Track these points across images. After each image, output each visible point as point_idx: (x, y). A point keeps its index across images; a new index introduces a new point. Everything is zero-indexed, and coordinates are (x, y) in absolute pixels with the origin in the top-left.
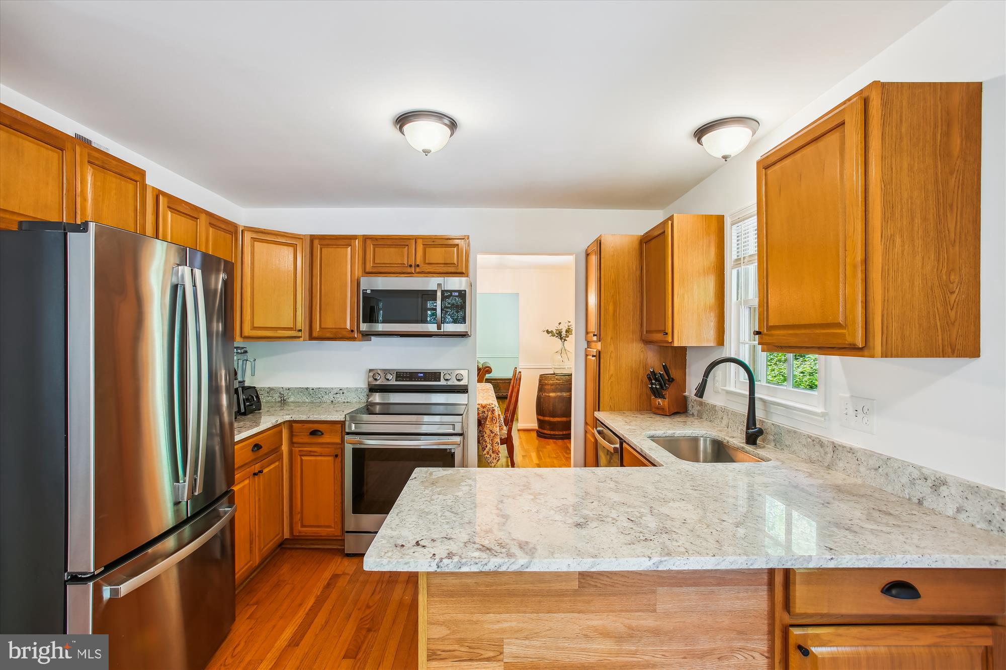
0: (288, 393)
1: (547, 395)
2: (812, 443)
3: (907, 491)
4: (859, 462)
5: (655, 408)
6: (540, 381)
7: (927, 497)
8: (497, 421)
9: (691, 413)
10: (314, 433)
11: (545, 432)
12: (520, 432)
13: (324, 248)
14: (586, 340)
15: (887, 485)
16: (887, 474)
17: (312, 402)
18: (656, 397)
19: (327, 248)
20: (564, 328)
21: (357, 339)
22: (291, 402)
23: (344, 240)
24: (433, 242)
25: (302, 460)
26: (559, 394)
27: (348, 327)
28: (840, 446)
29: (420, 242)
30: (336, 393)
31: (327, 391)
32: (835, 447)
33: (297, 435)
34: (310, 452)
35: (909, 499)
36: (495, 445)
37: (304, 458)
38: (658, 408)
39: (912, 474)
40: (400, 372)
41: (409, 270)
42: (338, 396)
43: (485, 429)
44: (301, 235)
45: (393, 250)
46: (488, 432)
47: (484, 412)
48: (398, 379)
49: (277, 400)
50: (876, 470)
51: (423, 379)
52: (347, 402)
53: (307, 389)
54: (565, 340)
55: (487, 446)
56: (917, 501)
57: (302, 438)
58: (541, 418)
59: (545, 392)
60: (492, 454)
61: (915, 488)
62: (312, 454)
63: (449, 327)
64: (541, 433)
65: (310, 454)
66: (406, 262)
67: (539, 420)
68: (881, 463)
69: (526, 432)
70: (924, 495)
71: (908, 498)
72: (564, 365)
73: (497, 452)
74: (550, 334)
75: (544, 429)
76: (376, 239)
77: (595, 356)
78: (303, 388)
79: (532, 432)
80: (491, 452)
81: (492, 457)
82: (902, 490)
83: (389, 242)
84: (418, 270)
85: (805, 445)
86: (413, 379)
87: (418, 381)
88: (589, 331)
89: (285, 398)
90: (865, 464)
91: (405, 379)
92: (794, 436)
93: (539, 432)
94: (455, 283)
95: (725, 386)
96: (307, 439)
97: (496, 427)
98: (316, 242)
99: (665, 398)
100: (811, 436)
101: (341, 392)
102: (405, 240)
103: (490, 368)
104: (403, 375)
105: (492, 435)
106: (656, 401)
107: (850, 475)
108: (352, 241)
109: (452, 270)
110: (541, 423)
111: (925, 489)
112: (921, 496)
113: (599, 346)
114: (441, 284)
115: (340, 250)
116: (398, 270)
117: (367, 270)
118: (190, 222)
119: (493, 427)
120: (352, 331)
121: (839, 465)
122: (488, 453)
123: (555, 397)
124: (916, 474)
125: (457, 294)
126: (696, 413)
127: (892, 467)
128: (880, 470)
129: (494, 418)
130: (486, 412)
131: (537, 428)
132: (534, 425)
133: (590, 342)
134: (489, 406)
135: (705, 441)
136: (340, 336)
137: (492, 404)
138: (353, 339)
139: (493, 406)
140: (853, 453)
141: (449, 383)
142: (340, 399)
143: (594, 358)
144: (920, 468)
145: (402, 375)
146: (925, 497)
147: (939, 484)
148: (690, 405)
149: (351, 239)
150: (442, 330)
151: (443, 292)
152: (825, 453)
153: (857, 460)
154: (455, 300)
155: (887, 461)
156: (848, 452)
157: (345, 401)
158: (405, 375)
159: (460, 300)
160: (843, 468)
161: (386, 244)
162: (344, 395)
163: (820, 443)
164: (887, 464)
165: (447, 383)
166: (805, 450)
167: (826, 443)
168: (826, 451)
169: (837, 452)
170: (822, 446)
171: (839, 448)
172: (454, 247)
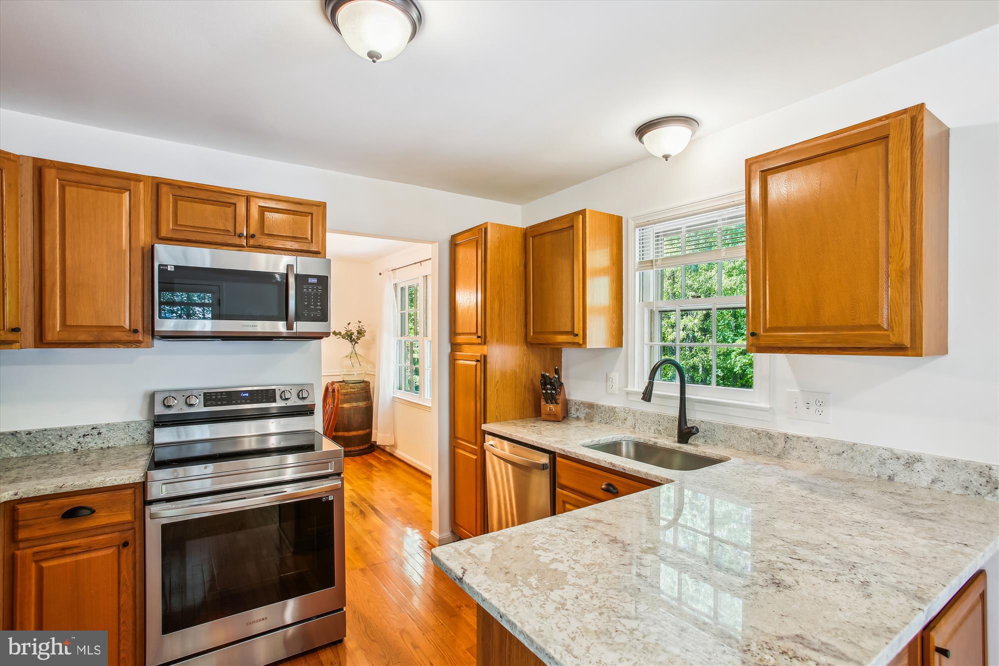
2: (757, 436)
3: (875, 470)
4: (817, 450)
5: (546, 414)
7: (899, 473)
9: (575, 416)
10: (72, 514)
13: (69, 186)
15: (852, 467)
16: (852, 458)
18: (547, 403)
19: (77, 187)
20: (354, 329)
23: (114, 180)
24: (275, 204)
25: (41, 569)
26: (355, 404)
27: (124, 324)
28: (793, 436)
29: (253, 201)
30: (84, 435)
31: (63, 434)
32: (787, 438)
35: (878, 477)
37: (43, 564)
38: (549, 415)
39: (883, 455)
40: (212, 393)
41: (237, 241)
42: (88, 439)
48: (209, 403)
50: (839, 454)
51: (247, 401)
52: (110, 448)
54: (356, 343)
56: (887, 478)
57: (39, 530)
61: (885, 466)
62: (67, 552)
63: (301, 327)
65: (60, 553)
66: (231, 228)
68: (845, 448)
70: (895, 472)
71: (876, 475)
72: (354, 371)
74: (338, 336)
76: (180, 187)
77: (479, 361)
82: (871, 470)
83: (203, 195)
84: (252, 242)
85: (747, 439)
86: (232, 402)
88: (460, 332)
90: (826, 450)
92: (733, 431)
95: (627, 387)
96: (53, 529)
98: (52, 173)
99: (558, 404)
100: (756, 430)
101: (95, 432)
102: (230, 196)
104: (216, 397)
106: (547, 407)
107: (807, 462)
108: (132, 183)
109: (304, 247)
111: (896, 467)
112: (892, 473)
113: (484, 349)
114: (293, 265)
116: (220, 239)
117: (163, 234)
120: (135, 331)
121: (792, 454)
123: (350, 409)
124: (886, 455)
125: (315, 281)
126: (582, 416)
127: (859, 451)
128: (844, 455)
133: (460, 345)
135: (627, 444)
136: (109, 339)
140: (811, 442)
141: (289, 403)
143: (477, 363)
144: (891, 451)
145: (214, 397)
146: (896, 473)
147: (912, 462)
148: (573, 409)
149: (129, 180)
150: (294, 330)
151: (297, 276)
152: (775, 444)
153: (816, 448)
154: (313, 289)
155: (853, 447)
156: (804, 441)
157: (105, 446)
158: (219, 397)
159: (320, 289)
160: (797, 457)
161: (196, 197)
162: (103, 435)
163: (770, 436)
164: (853, 449)
165: (286, 404)
166: (748, 444)
167: (776, 435)
168: (775, 442)
169: (790, 442)
170: (770, 438)
171: (794, 439)
172: (307, 216)
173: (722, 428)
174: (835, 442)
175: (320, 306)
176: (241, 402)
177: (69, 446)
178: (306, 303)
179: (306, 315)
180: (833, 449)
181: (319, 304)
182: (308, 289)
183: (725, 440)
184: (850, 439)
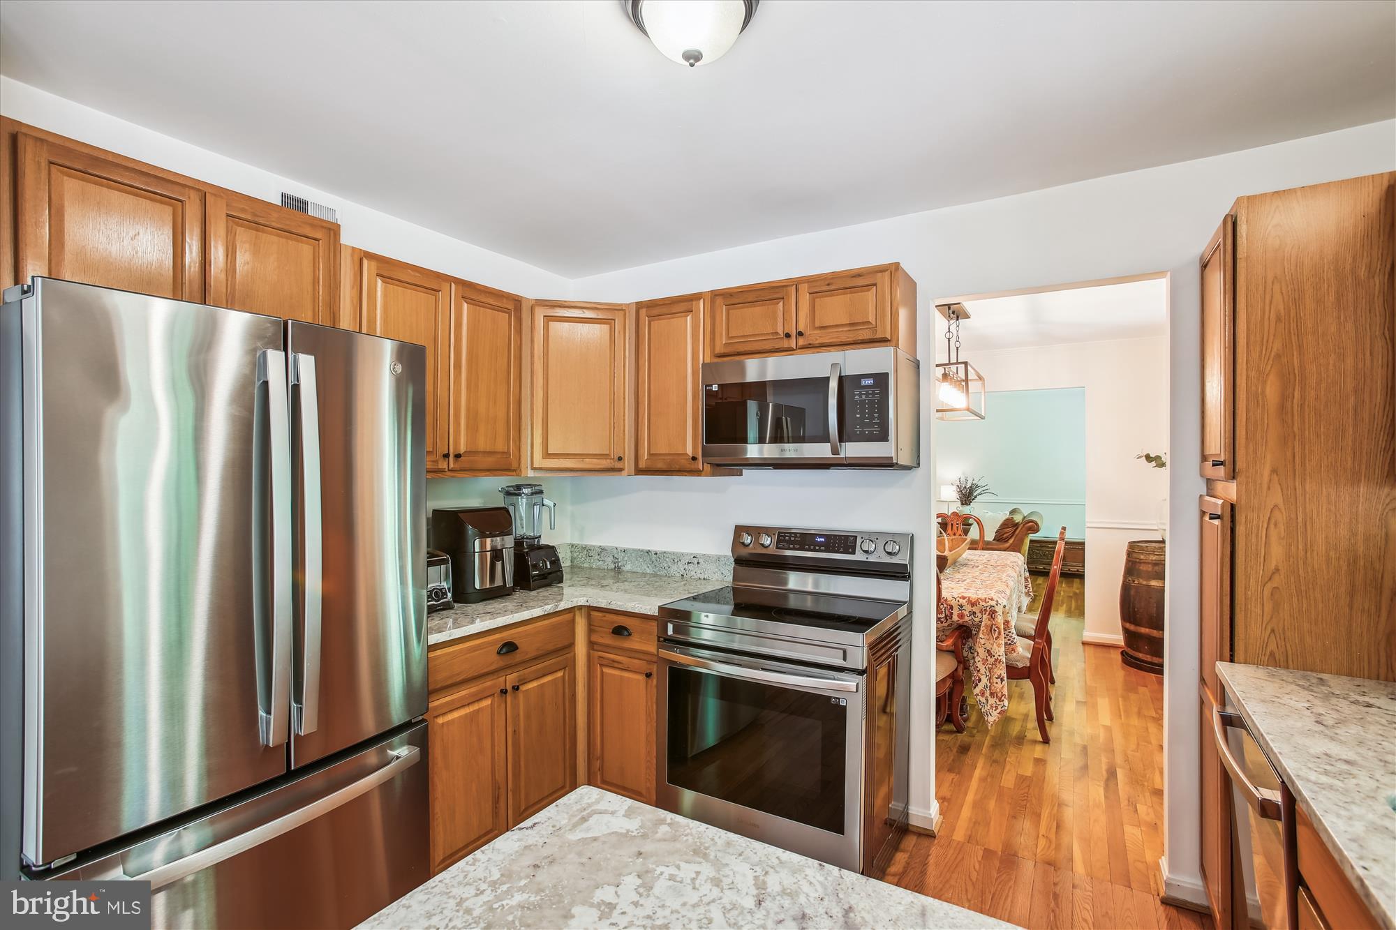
0: (624, 557)
1: (1145, 583)
6: (1129, 554)
8: (999, 633)
10: (619, 631)
11: (1141, 656)
12: (1087, 648)
13: (654, 320)
14: (1202, 476)
17: (655, 575)
19: (658, 320)
21: (703, 473)
22: (628, 572)
23: (680, 305)
24: (828, 285)
25: (602, 673)
27: (689, 451)
29: (804, 288)
30: (689, 563)
31: (676, 558)
33: (597, 632)
34: (614, 661)
36: (995, 680)
37: (606, 670)
40: (785, 533)
41: (786, 343)
42: (691, 567)
43: (977, 645)
44: (622, 305)
45: (758, 310)
46: (981, 651)
47: (974, 613)
48: (781, 545)
49: (610, 567)
51: (823, 548)
52: (704, 579)
53: (648, 552)
55: (980, 680)
57: (602, 637)
58: (1132, 627)
59: (1139, 576)
60: (989, 698)
62: (616, 665)
63: (853, 450)
64: (1131, 657)
65: (612, 664)
66: (780, 330)
67: (1126, 631)
69: (1099, 650)
73: (999, 695)
74: (1154, 464)
75: (1138, 650)
76: (732, 294)
77: (1218, 517)
78: (642, 551)
79: (1112, 651)
80: (987, 693)
81: (990, 703)
83: (752, 296)
84: (801, 342)
86: (807, 547)
87: (814, 550)
88: (1207, 452)
89: (620, 564)
91: (791, 546)
93: (1127, 653)
94: (861, 362)
96: (608, 640)
97: (999, 645)
98: (643, 312)
101: (695, 561)
102: (778, 289)
103: (1037, 524)
104: (790, 538)
105: (991, 660)
108: (694, 303)
109: (866, 335)
110: (1130, 636)
113: (1231, 490)
114: (840, 364)
115: (676, 321)
116: (767, 346)
117: (717, 351)
118: (422, 296)
119: (992, 645)
120: (694, 459)
122: (983, 694)
125: (870, 382)
129: (994, 627)
130: (978, 614)
131: (1122, 643)
132: (1117, 638)
133: (1214, 480)
134: (984, 604)
136: (677, 467)
137: (992, 599)
138: (696, 473)
139: (993, 603)
141: (872, 559)
142: (693, 573)
143: (1216, 522)
145: (787, 538)
149: (692, 300)
150: (842, 455)
151: (841, 380)
154: (867, 394)
157: (702, 577)
158: (792, 539)
159: (877, 394)
161: (746, 301)
162: (700, 565)
165: (867, 558)
172: (869, 290)
175: (878, 418)
176: (815, 548)
177: (678, 571)
178: (858, 416)
179: (858, 432)
181: (876, 415)
182: (860, 395)
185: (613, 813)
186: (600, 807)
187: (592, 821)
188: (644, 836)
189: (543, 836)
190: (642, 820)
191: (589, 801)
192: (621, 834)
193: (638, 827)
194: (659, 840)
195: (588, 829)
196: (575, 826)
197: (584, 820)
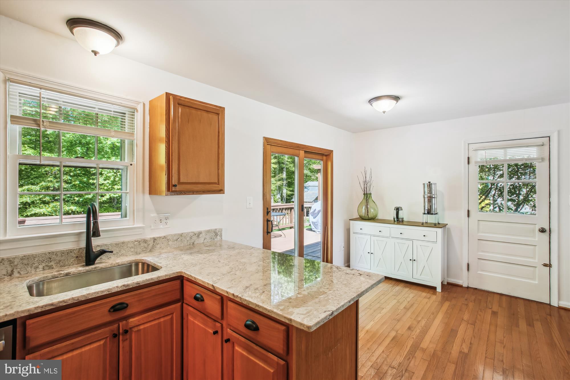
2: (138, 243)
3: (189, 242)
15: (182, 244)
32: (155, 239)
39: (191, 235)
50: (177, 240)
56: (192, 244)
61: (192, 239)
68: (179, 237)
70: (195, 240)
71: (189, 244)
82: (187, 242)
85: (132, 247)
90: (172, 240)
100: (138, 240)
107: (164, 248)
111: (195, 238)
121: (157, 247)
127: (184, 236)
140: (166, 238)
144: (194, 232)
147: (198, 234)
152: (148, 245)
153: (168, 240)
155: (181, 235)
156: (163, 238)
160: (159, 248)
163: (145, 241)
164: (182, 236)
166: (132, 250)
167: (149, 240)
168: (148, 244)
169: (156, 241)
170: (146, 243)
171: (158, 239)
173: (115, 246)
174: (175, 235)
180: (175, 238)
183: (117, 253)
184: (180, 232)
185: (298, 314)
186: (303, 316)
187: (305, 312)
188: (288, 306)
189: (321, 309)
190: (288, 311)
191: (307, 318)
192: (295, 307)
193: (290, 309)
194: (284, 305)
195: (306, 310)
196: (310, 311)
197: (308, 313)
